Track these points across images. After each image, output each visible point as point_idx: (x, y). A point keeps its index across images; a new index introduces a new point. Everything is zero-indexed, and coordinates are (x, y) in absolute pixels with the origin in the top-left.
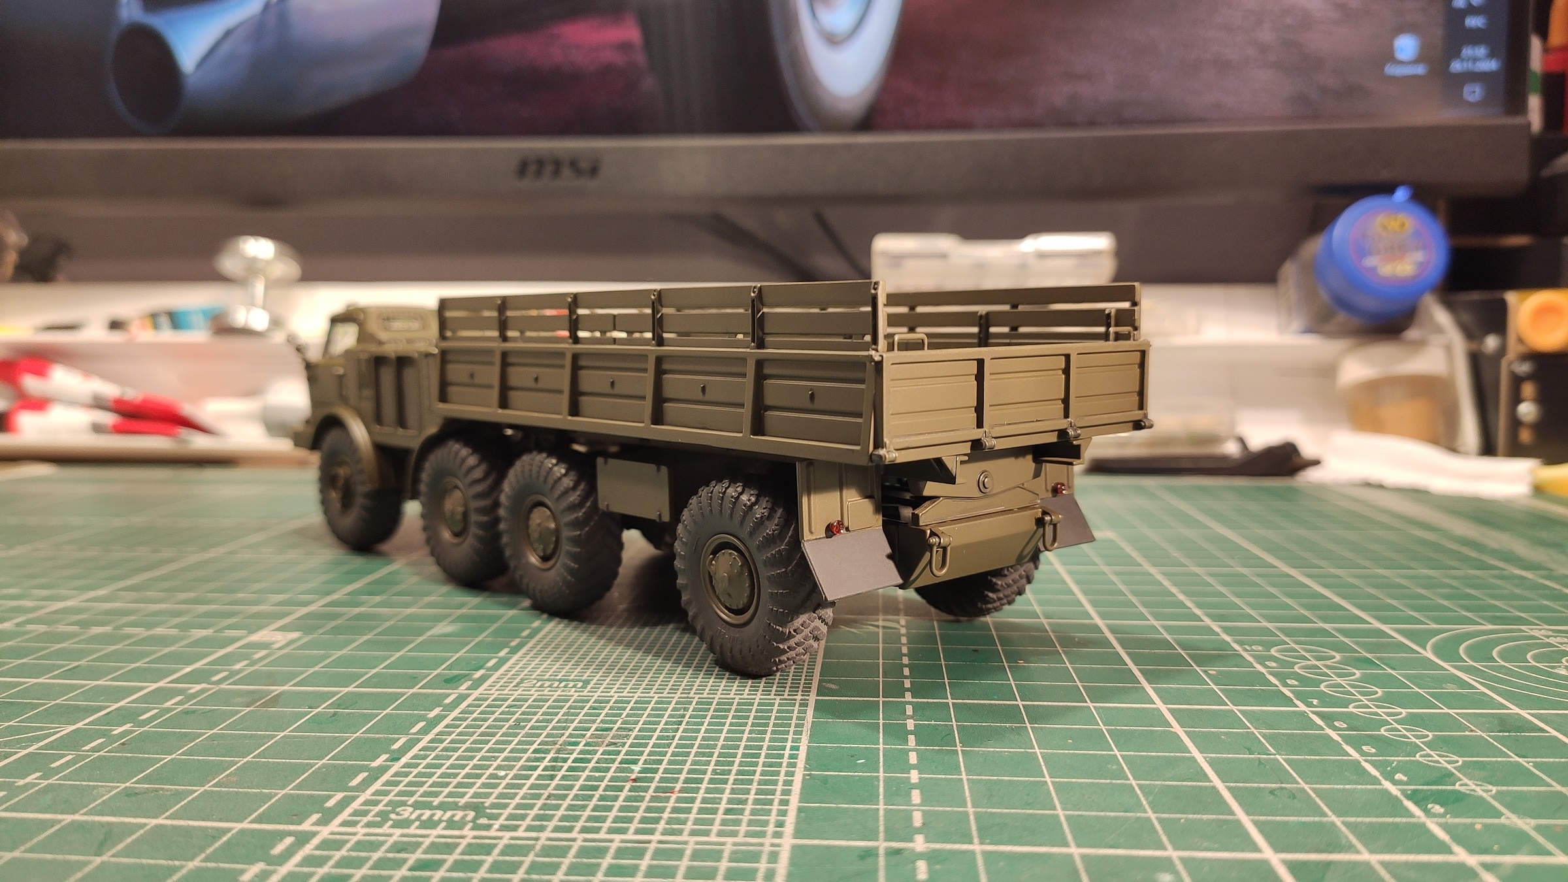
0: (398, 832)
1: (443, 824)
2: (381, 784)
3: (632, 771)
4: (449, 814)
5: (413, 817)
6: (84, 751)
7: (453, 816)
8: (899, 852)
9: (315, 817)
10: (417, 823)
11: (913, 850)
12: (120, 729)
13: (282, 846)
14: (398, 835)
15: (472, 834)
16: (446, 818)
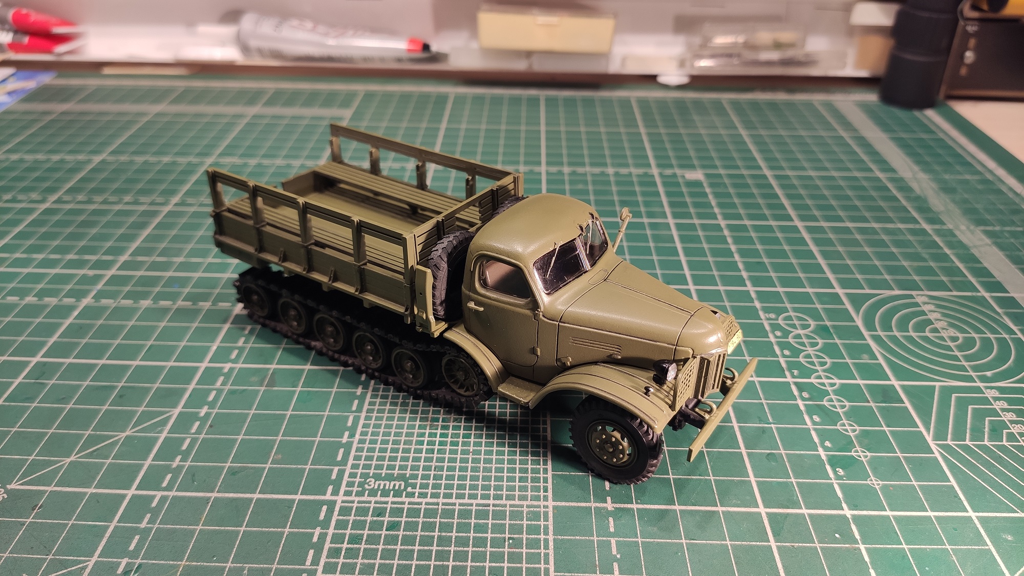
0: (373, 499)
1: (392, 493)
2: (352, 459)
3: (469, 445)
4: (392, 484)
5: (376, 487)
6: (193, 434)
7: (395, 486)
8: (600, 511)
9: (330, 488)
10: (380, 492)
11: (607, 511)
12: (203, 412)
13: (323, 513)
14: (374, 502)
15: (408, 500)
16: (391, 487)
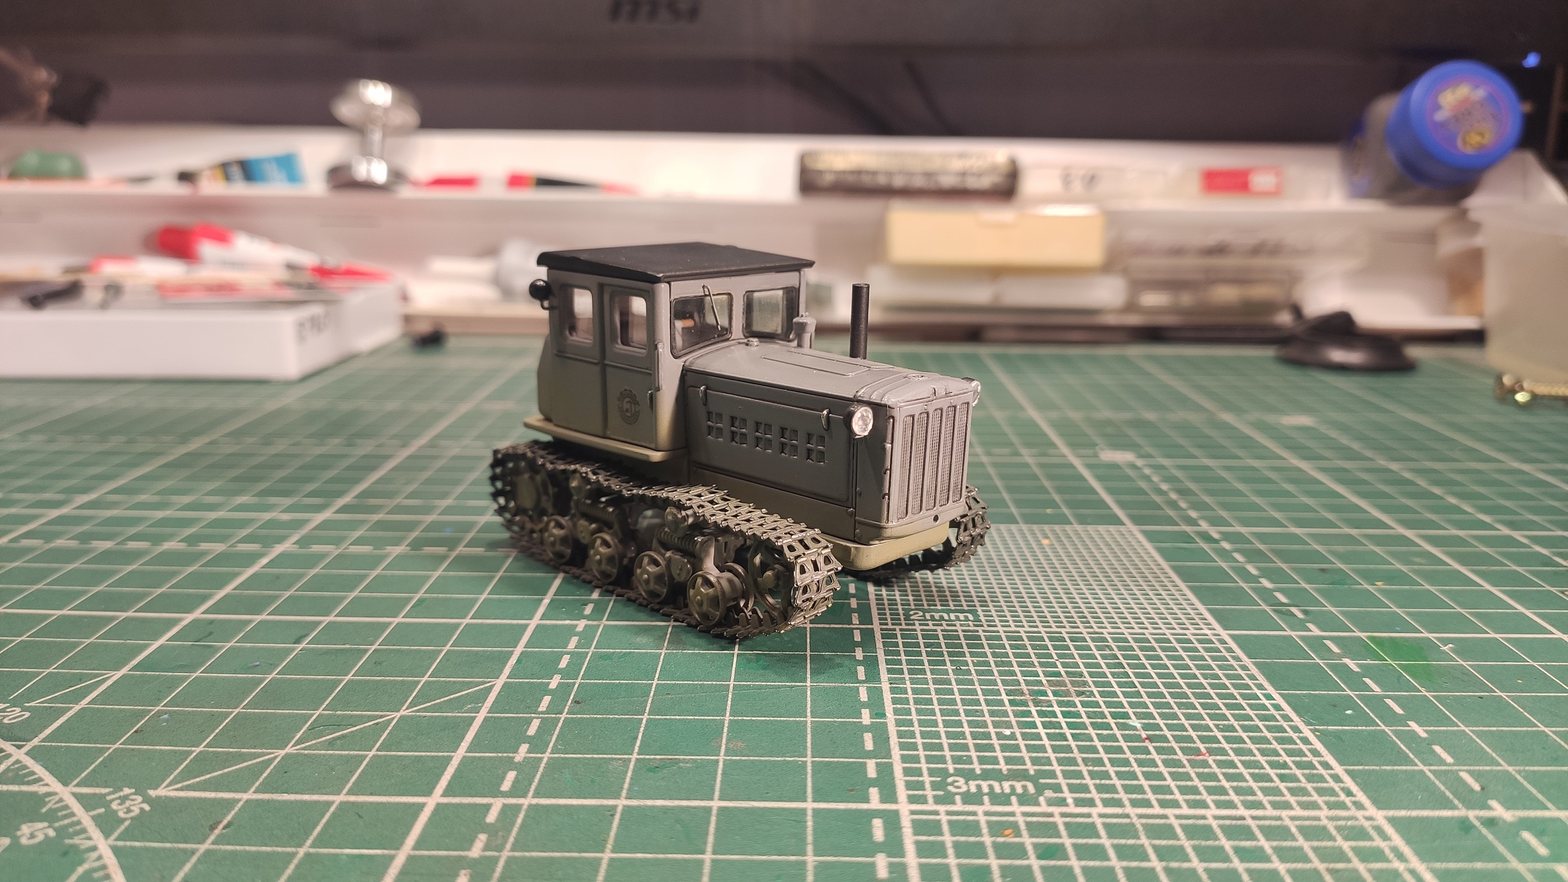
0: (980, 809)
1: (1014, 799)
2: (897, 748)
3: (1135, 729)
4: (1006, 785)
5: (973, 789)
6: (542, 713)
7: (1012, 788)
8: (1491, 823)
9: (874, 792)
10: (986, 798)
11: (1504, 821)
12: (554, 683)
13: (878, 830)
14: (981, 812)
15: (1056, 810)
16: (1007, 790)
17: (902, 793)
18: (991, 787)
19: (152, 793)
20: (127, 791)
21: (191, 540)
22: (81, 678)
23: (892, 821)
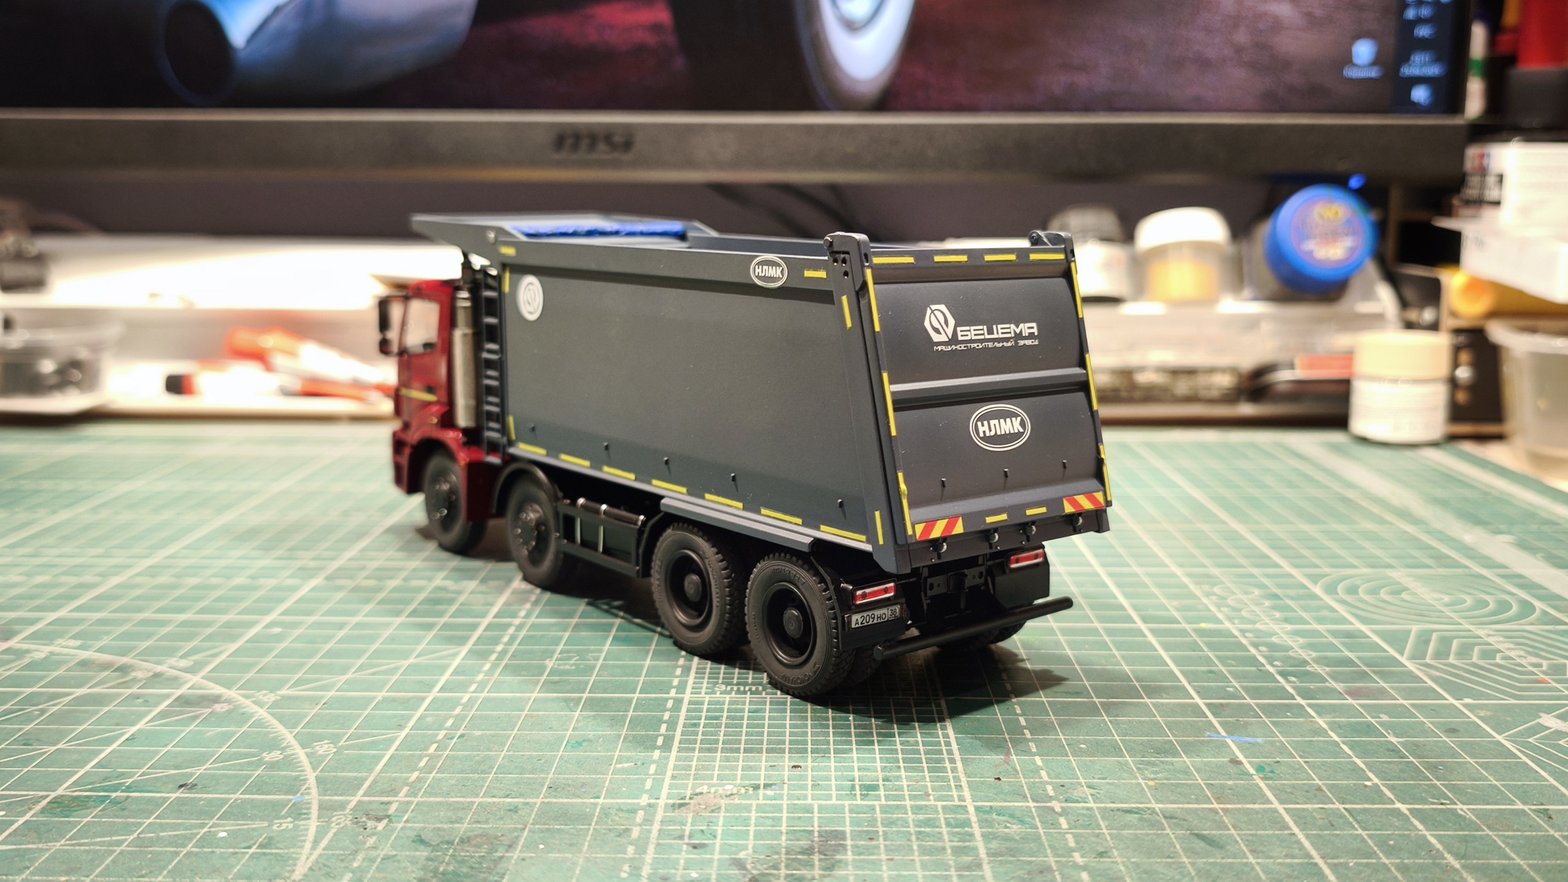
1: (749, 693)
9: (673, 691)
10: (734, 692)
12: (499, 648)
13: (670, 704)
14: (728, 697)
15: (769, 696)
16: (747, 688)
17: (689, 690)
18: (738, 689)
19: (279, 692)
20: (265, 692)
21: (252, 577)
22: (214, 647)
23: (678, 702)
